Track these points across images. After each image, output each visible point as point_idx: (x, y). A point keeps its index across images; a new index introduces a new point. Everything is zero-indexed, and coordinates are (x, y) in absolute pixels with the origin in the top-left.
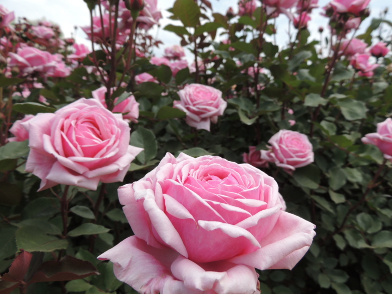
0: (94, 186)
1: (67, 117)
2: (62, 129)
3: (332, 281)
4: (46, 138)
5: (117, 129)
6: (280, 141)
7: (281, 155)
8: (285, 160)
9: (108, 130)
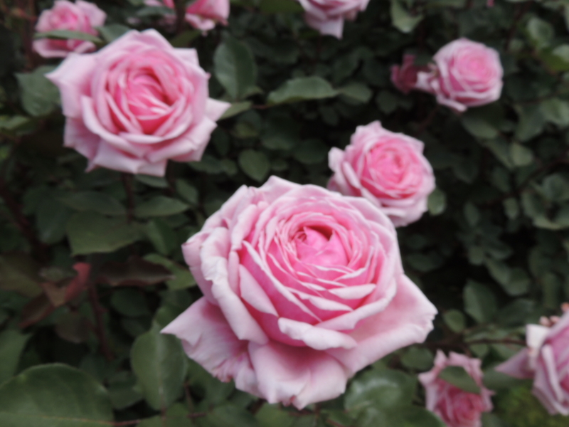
0: (160, 171)
1: (113, 67)
2: (107, 88)
3: (488, 256)
4: (86, 102)
5: (187, 84)
6: (451, 63)
7: (448, 87)
8: (453, 94)
9: (175, 87)
